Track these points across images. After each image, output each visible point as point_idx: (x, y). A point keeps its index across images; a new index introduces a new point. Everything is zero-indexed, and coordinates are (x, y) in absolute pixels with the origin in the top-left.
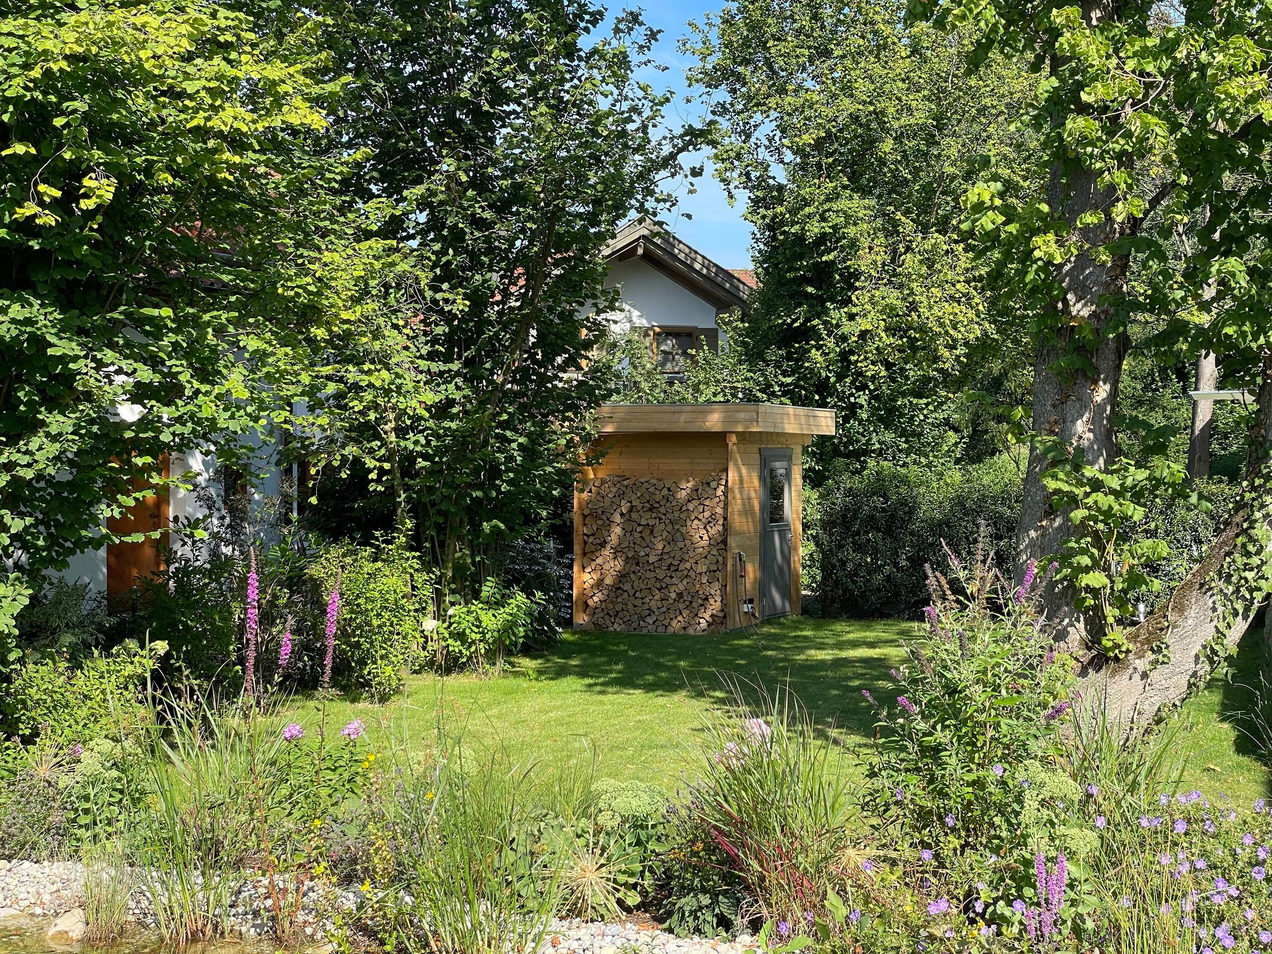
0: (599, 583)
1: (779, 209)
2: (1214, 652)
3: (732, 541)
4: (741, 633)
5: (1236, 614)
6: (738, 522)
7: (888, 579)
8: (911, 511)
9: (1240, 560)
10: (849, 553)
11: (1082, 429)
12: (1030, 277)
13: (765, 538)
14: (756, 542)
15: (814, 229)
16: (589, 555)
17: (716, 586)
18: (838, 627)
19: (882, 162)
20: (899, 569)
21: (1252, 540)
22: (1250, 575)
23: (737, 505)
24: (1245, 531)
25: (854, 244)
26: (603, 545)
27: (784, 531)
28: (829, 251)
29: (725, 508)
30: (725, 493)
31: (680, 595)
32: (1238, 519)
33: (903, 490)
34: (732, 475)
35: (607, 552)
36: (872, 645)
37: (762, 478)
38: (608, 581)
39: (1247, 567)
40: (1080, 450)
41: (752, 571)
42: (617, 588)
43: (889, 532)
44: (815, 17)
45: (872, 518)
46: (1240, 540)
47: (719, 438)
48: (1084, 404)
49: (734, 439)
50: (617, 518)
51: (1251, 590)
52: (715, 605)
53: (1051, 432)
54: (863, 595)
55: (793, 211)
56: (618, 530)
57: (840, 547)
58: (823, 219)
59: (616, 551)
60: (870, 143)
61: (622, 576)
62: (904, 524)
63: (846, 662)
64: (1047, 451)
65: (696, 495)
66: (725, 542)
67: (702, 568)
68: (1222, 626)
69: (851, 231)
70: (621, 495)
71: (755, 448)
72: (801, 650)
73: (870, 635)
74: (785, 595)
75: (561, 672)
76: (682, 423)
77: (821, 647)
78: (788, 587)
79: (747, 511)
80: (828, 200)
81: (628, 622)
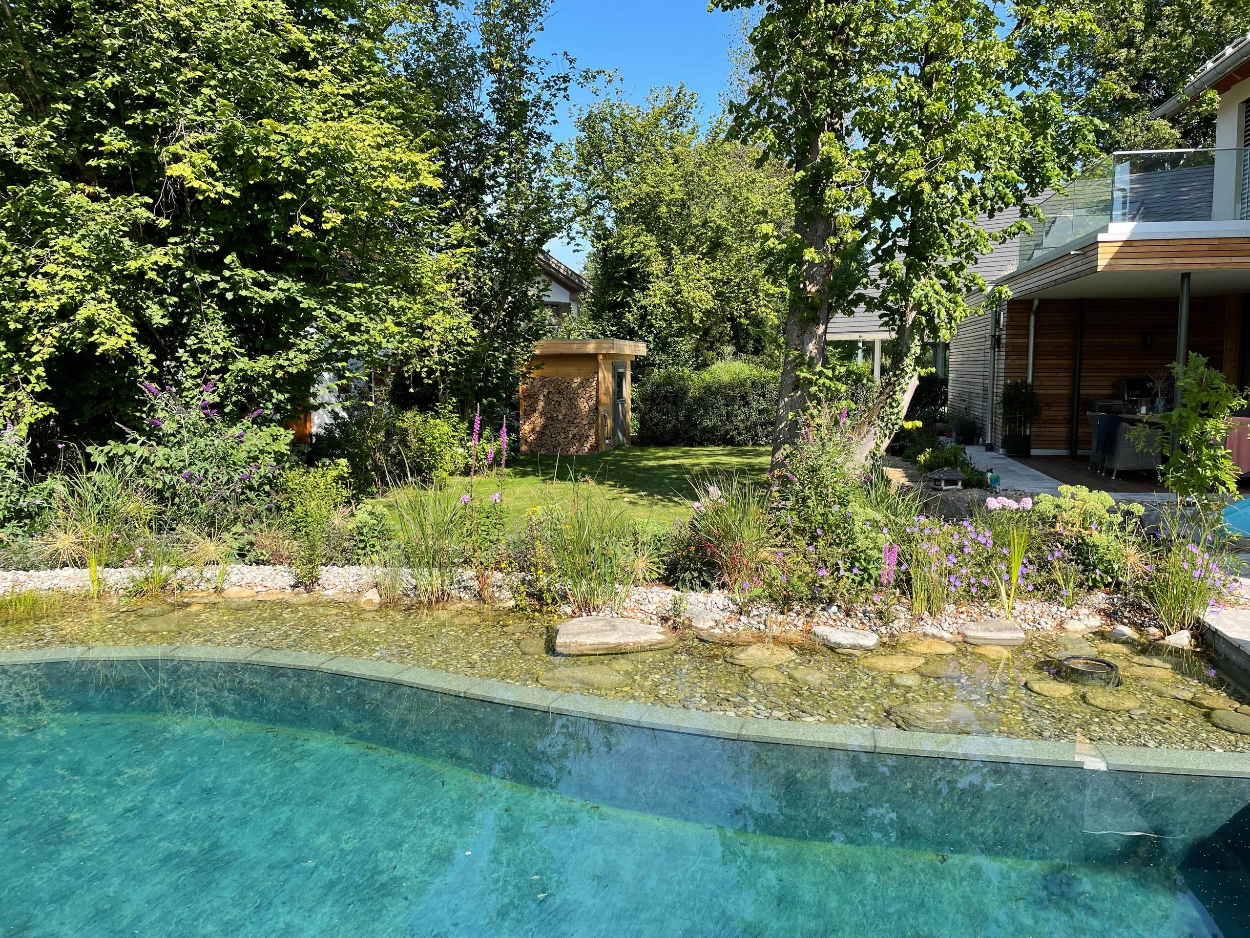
0: (533, 430)
1: (611, 241)
2: (875, 454)
3: (601, 408)
4: (606, 454)
5: (885, 436)
6: (604, 399)
7: (674, 426)
8: (685, 393)
9: (889, 410)
10: (654, 414)
11: (812, 348)
12: (790, 271)
13: (615, 406)
14: (611, 409)
15: (628, 251)
16: (528, 415)
17: (593, 431)
18: (652, 450)
19: (659, 218)
20: (680, 422)
21: (894, 400)
22: (893, 417)
23: (602, 391)
24: (890, 396)
25: (648, 260)
26: (535, 411)
27: (623, 403)
28: (635, 263)
29: (597, 392)
30: (597, 385)
31: (574, 436)
32: (887, 391)
33: (681, 383)
34: (600, 375)
35: (536, 414)
36: (673, 458)
37: (613, 377)
38: (538, 429)
39: (892, 414)
40: (811, 358)
41: (609, 422)
42: (542, 433)
43: (674, 403)
44: (625, 141)
45: (666, 396)
46: (889, 401)
47: (594, 356)
48: (813, 335)
49: (601, 357)
50: (542, 398)
51: (893, 425)
52: (592, 440)
53: (796, 349)
54: (662, 434)
55: (619, 242)
56: (542, 403)
57: (650, 411)
58: (632, 246)
59: (541, 414)
60: (655, 207)
61: (544, 427)
62: (682, 400)
63: (664, 466)
64: (796, 358)
65: (582, 385)
66: (597, 409)
67: (585, 422)
68: (879, 442)
69: (647, 253)
70: (544, 386)
71: (610, 362)
72: (640, 461)
73: (670, 453)
74: (624, 435)
75: (524, 474)
76: (575, 349)
77: (649, 460)
78: (625, 433)
79: (607, 393)
80: (635, 236)
81: (548, 450)
